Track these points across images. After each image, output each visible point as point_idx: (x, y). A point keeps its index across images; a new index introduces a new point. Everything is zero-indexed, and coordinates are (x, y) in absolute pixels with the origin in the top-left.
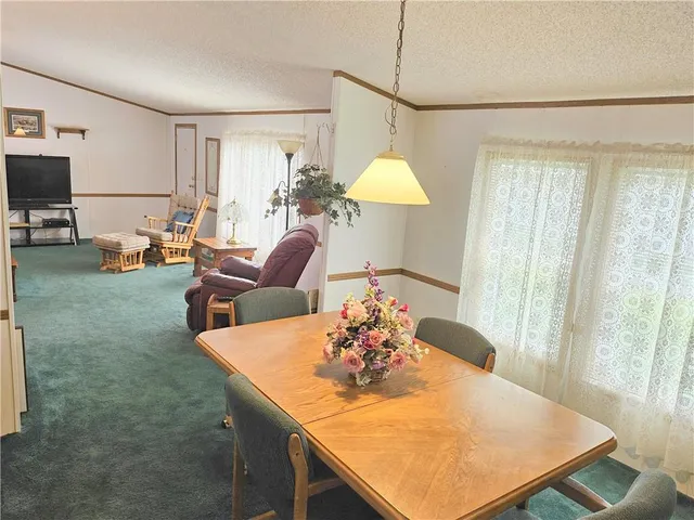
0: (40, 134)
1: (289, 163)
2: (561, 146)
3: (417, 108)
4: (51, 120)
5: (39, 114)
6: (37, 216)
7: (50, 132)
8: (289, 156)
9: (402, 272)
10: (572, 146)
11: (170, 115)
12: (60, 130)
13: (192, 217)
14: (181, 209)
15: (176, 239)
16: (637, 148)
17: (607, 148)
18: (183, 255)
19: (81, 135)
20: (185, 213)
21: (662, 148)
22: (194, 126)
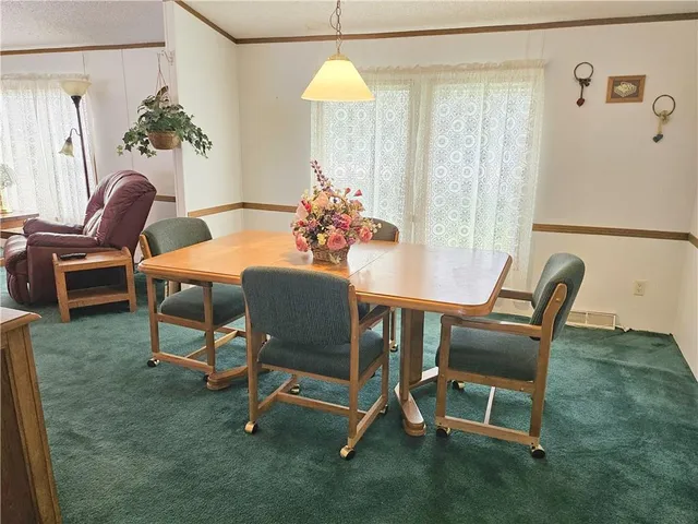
1: (77, 107)
2: (386, 71)
3: (237, 41)
8: (76, 99)
9: (244, 205)
10: (398, 71)
16: (448, 69)
17: (424, 70)
21: (465, 67)
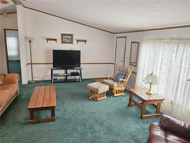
0: (71, 42)
4: (75, 37)
5: (72, 35)
6: (69, 71)
7: (75, 41)
11: (114, 33)
12: (78, 41)
13: (125, 76)
14: (120, 72)
15: (119, 86)
18: (121, 92)
19: (85, 42)
20: (122, 74)
22: (126, 37)
